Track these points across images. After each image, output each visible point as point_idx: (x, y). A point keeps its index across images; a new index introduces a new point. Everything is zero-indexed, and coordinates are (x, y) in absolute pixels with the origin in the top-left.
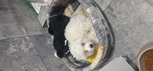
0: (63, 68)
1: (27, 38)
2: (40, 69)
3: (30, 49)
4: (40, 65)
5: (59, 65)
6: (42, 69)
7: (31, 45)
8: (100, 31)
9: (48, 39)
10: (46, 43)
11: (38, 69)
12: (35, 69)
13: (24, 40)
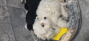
0: (30, 39)
1: (5, 7)
2: (8, 36)
3: (5, 17)
4: (9, 33)
5: (27, 36)
6: (10, 36)
7: (7, 14)
8: (74, 14)
9: (23, 12)
10: (20, 16)
11: (7, 35)
12: (4, 35)
13: (2, 9)
